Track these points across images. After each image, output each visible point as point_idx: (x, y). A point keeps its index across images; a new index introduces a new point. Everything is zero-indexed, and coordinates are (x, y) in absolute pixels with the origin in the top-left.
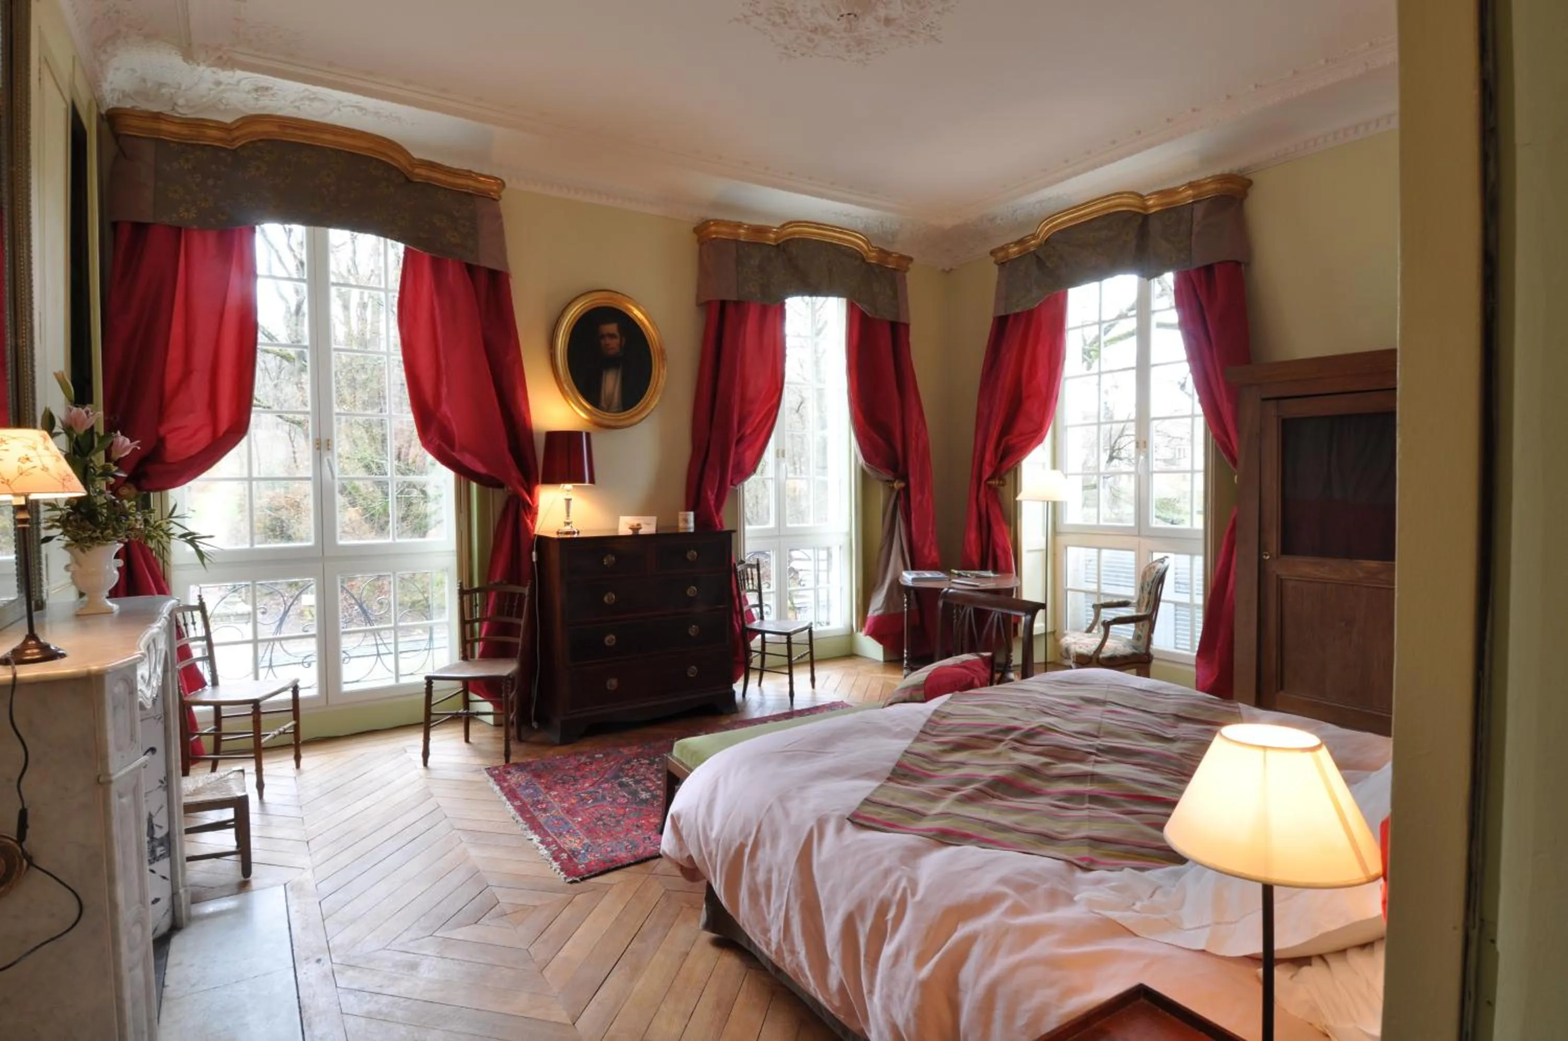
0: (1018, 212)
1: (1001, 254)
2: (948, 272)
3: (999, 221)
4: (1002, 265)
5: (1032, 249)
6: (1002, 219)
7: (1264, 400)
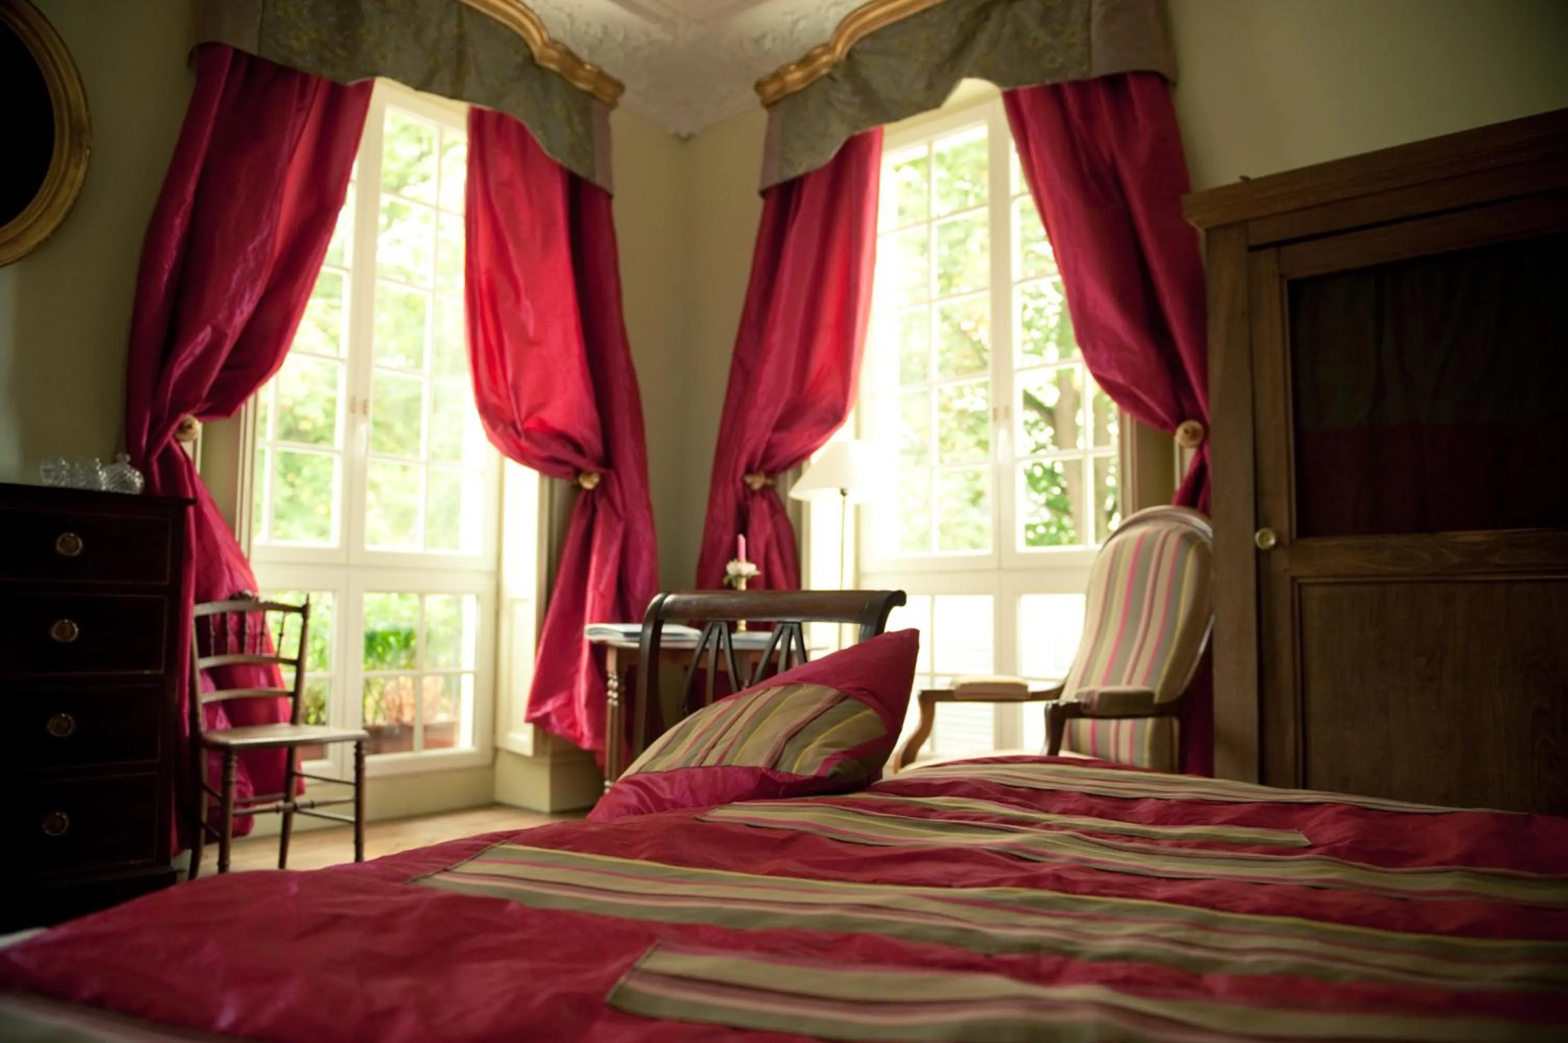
0: (802, 25)
1: (772, 88)
2: (686, 140)
3: (768, 43)
4: (770, 105)
5: (824, 71)
6: (774, 39)
7: (1252, 249)
